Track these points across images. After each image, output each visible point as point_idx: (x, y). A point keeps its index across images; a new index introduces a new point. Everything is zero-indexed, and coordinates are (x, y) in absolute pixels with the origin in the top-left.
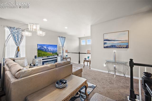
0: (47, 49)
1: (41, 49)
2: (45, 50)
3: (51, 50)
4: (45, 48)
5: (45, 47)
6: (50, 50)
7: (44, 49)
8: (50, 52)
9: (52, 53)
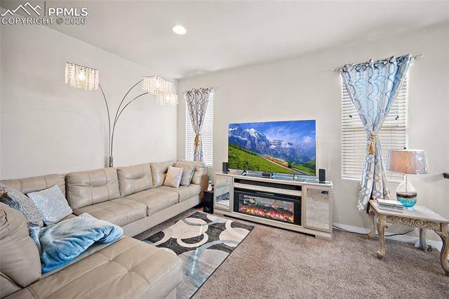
0: (263, 138)
1: (238, 139)
2: (253, 145)
3: (280, 143)
4: (250, 137)
5: (252, 132)
6: (273, 147)
7: (249, 142)
8: (276, 155)
9: (286, 163)
